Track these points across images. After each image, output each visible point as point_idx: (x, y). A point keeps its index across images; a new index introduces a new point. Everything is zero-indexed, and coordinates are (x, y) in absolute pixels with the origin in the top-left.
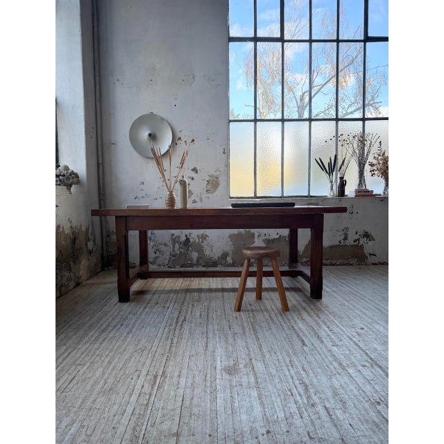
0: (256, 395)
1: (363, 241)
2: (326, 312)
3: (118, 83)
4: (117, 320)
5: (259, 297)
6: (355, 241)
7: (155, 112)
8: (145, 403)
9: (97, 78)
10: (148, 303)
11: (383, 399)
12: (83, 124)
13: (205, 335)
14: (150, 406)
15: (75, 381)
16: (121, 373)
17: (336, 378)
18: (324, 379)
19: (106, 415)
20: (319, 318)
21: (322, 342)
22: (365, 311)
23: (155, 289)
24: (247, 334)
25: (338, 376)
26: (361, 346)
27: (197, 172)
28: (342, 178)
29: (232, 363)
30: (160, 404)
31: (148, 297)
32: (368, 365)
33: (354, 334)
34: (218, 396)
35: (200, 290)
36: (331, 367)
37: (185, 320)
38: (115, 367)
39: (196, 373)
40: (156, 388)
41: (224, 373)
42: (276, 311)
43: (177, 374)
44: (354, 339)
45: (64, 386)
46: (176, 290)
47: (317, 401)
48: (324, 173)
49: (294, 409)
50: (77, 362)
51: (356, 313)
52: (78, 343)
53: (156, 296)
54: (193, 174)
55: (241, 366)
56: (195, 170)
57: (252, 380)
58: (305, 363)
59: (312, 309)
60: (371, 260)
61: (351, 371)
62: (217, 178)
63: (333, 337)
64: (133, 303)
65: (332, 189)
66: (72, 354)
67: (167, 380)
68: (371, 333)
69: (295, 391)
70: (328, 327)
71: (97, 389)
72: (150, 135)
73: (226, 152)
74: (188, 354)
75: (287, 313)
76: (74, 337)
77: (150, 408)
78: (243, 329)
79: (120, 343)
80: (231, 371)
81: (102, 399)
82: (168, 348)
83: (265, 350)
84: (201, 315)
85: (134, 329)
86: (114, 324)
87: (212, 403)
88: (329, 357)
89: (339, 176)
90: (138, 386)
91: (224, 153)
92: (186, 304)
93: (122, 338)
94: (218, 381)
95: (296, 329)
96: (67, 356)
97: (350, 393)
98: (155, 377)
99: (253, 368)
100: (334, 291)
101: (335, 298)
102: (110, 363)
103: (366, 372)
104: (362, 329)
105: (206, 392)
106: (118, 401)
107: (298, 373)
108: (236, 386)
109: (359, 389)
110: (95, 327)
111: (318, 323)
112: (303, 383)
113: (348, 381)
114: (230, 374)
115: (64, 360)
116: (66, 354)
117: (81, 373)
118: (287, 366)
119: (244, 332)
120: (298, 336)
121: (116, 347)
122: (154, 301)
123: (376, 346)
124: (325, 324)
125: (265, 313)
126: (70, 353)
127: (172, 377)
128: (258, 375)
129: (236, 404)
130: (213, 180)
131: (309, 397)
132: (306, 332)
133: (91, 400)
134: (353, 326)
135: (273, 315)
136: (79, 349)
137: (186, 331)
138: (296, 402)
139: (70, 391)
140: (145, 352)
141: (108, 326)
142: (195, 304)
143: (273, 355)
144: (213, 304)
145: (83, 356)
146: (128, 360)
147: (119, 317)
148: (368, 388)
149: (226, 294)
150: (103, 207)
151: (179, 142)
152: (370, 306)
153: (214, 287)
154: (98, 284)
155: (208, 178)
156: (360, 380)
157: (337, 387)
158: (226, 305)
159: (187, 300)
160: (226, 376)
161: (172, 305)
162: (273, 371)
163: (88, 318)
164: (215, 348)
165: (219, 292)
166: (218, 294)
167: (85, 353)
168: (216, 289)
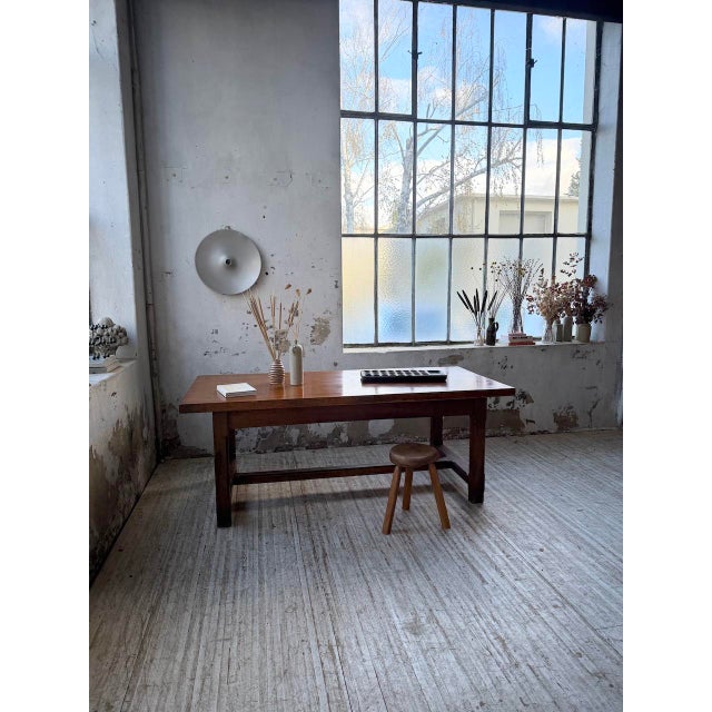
0: (454, 659)
1: (519, 403)
2: (494, 525)
3: (174, 180)
4: (233, 561)
5: (406, 507)
6: (509, 404)
7: (234, 227)
8: (336, 685)
9: (142, 173)
10: (260, 527)
11: (583, 649)
12: (129, 251)
13: (362, 578)
14: (344, 688)
15: (234, 665)
16: (286, 648)
17: (531, 626)
18: (518, 629)
20: (489, 537)
21: (503, 575)
22: (537, 519)
23: (257, 499)
24: (413, 571)
25: (532, 623)
26: (546, 577)
27: (297, 314)
28: (492, 320)
29: (411, 617)
30: (353, 684)
31: (254, 513)
32: (559, 605)
33: (535, 559)
34: (413, 665)
35: (321, 498)
36: (522, 612)
37: (325, 555)
38: (272, 638)
39: (376, 635)
40: (338, 663)
41: (408, 634)
42: (435, 530)
43: (353, 640)
44: (537, 567)
45: (225, 673)
46: (287, 499)
47: (519, 659)
48: (468, 312)
49: (499, 673)
50: (220, 637)
51: (528, 525)
52: (203, 605)
53: (265, 512)
55: (423, 620)
57: (443, 640)
58: (493, 609)
59: (476, 522)
60: (529, 428)
61: (544, 615)
62: (326, 322)
63: (512, 566)
64: (240, 529)
65: (479, 334)
66: (205, 623)
67: (346, 649)
68: (552, 556)
69: (492, 649)
70: (504, 552)
71: (269, 675)
72: (227, 262)
73: (338, 285)
74: (353, 610)
75: (450, 532)
76: (191, 596)
77: (345, 692)
78: (405, 563)
79: (257, 600)
80: (415, 629)
81: (282, 687)
82: (325, 602)
83: (443, 595)
84: (342, 544)
85: (266, 576)
86: (232, 568)
87: (410, 676)
88: (516, 598)
89: (488, 316)
90: (317, 664)
91: (336, 287)
92: (314, 526)
93: (257, 592)
94: (405, 645)
95: (466, 555)
97: (549, 645)
98: (331, 648)
99: (438, 622)
101: (499, 500)
102: (262, 632)
103: (560, 616)
104: (542, 550)
105: (398, 662)
106: (303, 687)
107: (488, 624)
108: (428, 650)
109: (558, 639)
110: (209, 577)
111: (490, 546)
112: (498, 638)
113: (544, 630)
114: (415, 634)
115: (200, 635)
116: (197, 625)
117: (234, 651)
118: (474, 615)
119: (408, 568)
120: (474, 569)
121: (256, 607)
122: (266, 522)
123: (562, 576)
124: (499, 546)
125: (422, 534)
126: (201, 623)
127: (350, 646)
128: (449, 633)
129: (437, 674)
130: (321, 326)
131: (509, 655)
132: (480, 561)
133: (270, 690)
134: (530, 548)
135: (433, 537)
136: (210, 615)
137: (336, 574)
138: (498, 664)
139: (236, 679)
140: (299, 611)
141: (226, 571)
142: (327, 524)
143: (453, 600)
144: (350, 523)
145: (221, 626)
146: (284, 627)
147: (233, 555)
148: (566, 637)
149: (360, 502)
150: (156, 371)
151: (270, 271)
152: (543, 512)
153: (339, 490)
154: (167, 492)
155: (313, 323)
156: (556, 627)
157: (535, 638)
158: (368, 523)
159: (312, 517)
160: (412, 637)
161: (295, 529)
162: (461, 624)
163: (190, 561)
164: (382, 597)
165: (349, 498)
166: (350, 503)
167: (222, 621)
168: (343, 493)
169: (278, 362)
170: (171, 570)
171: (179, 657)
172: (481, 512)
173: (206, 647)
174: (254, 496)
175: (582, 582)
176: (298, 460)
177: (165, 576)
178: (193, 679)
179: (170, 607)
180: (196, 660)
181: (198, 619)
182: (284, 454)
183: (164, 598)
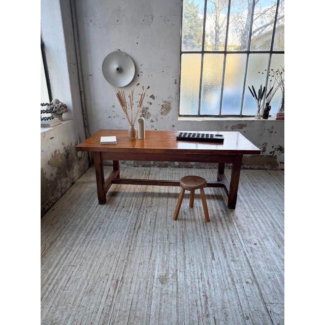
0: (175, 304)
1: (277, 153)
2: (235, 224)
3: (91, 24)
4: (97, 224)
5: (192, 206)
6: (271, 153)
7: (122, 50)
8: (110, 304)
9: (74, 21)
10: (118, 206)
11: (251, 315)
12: (66, 64)
13: (151, 244)
14: (113, 307)
15: (70, 281)
16: (98, 276)
17: (227, 293)
18: (219, 292)
19: (88, 312)
20: (229, 231)
21: (225, 256)
23: (123, 191)
24: (178, 245)
25: (228, 290)
26: (250, 262)
27: (154, 98)
28: (268, 104)
29: (165, 272)
30: (118, 306)
31: (118, 199)
32: (250, 281)
33: (249, 249)
34: (153, 302)
35: (153, 195)
36: (226, 282)
37: (140, 227)
38: (94, 270)
39: (142, 280)
40: (117, 291)
41: (158, 282)
42: (201, 222)
43: (130, 280)
44: (248, 255)
45: (65, 284)
46: (137, 193)
47: (211, 312)
48: (254, 99)
49: (195, 318)
50: (72, 264)
51: (255, 226)
52: (72, 245)
53: (124, 199)
54: (151, 100)
55: (170, 276)
56: (152, 97)
57: (175, 290)
58: (210, 276)
59: (226, 221)
60: (281, 167)
61: (238, 286)
62: (169, 103)
63: (234, 251)
64: (108, 206)
65: (259, 112)
66: (69, 255)
68: (260, 249)
69: (199, 303)
70: (233, 242)
71: (83, 290)
72: (118, 69)
73: (177, 82)
74: (138, 262)
75: (208, 224)
76: (71, 239)
77: (112, 309)
78: (176, 239)
79: (98, 247)
80: (163, 280)
81: (86, 298)
82: (127, 254)
83: (187, 262)
84: (150, 222)
85: (107, 234)
86: (95, 227)
87: (148, 308)
88: (227, 272)
89: (266, 102)
90: (107, 290)
91: (175, 83)
92: (142, 210)
93: (99, 242)
94: (154, 288)
95: (211, 240)
96: (66, 257)
97: (232, 307)
98: (117, 282)
99: (177, 279)
100: (245, 201)
101: (245, 209)
102: (91, 266)
103: (247, 289)
104: (255, 244)
105: (146, 298)
106: (94, 302)
108: (164, 294)
109: (240, 304)
111: (226, 237)
112: (205, 296)
113: (234, 296)
114: (162, 283)
115: (64, 261)
116: (65, 255)
117: (74, 273)
118: (199, 278)
119: (176, 242)
120: (211, 249)
121: (95, 251)
122: (121, 204)
123: (260, 263)
124: (232, 238)
125: (193, 223)
126: (67, 255)
127: (127, 283)
128: (180, 286)
129: (162, 311)
130: (166, 105)
131: (206, 308)
132: (217, 245)
133: (79, 298)
135: (198, 226)
136: (73, 251)
137: (140, 239)
138: (198, 312)
139: (68, 289)
140: (113, 257)
141: (91, 229)
142: (148, 210)
143: (192, 267)
144: (160, 211)
145: (75, 258)
146: (102, 264)
147: (98, 220)
148: (244, 304)
149: (170, 199)
150: (86, 125)
151: (140, 74)
152: (267, 219)
153: (163, 191)
154: (87, 182)
155: (162, 104)
156: (241, 296)
157: (226, 301)
158: (168, 212)
159: (143, 205)
160: (160, 285)
161: (133, 210)
162: (189, 283)
163: (79, 220)
164: (156, 257)
165: (166, 197)
166: (165, 199)
167: (77, 256)
168: (164, 193)
169: (133, 126)
170: (68, 224)
171: (50, 271)
172: (231, 215)
173: (63, 268)
174: (123, 189)
175: (271, 270)
176: (151, 173)
177: (65, 227)
178: (50, 284)
179: (60, 243)
180: (56, 274)
181: (67, 253)
182: (146, 168)
183: (59, 238)
